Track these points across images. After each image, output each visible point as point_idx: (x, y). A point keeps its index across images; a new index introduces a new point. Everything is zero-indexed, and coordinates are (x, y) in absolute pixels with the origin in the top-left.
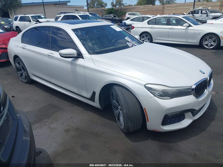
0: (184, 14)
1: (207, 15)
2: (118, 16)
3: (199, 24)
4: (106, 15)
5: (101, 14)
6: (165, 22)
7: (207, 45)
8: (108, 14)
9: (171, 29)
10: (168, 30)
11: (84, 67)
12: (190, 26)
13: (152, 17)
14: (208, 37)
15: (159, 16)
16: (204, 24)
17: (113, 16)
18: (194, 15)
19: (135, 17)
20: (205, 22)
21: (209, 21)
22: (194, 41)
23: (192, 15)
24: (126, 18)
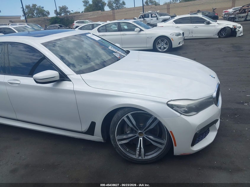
0: (135, 19)
1: (157, 18)
2: (64, 25)
3: (150, 28)
4: (50, 25)
5: (44, 25)
6: (117, 29)
7: (160, 48)
8: (52, 24)
9: (123, 35)
10: (120, 37)
11: (74, 92)
12: (141, 30)
13: (102, 24)
14: (160, 40)
15: (108, 22)
16: (155, 27)
17: (59, 25)
18: (145, 19)
19: (84, 25)
20: (156, 26)
21: (159, 24)
22: (148, 46)
23: (143, 19)
24: (74, 27)
